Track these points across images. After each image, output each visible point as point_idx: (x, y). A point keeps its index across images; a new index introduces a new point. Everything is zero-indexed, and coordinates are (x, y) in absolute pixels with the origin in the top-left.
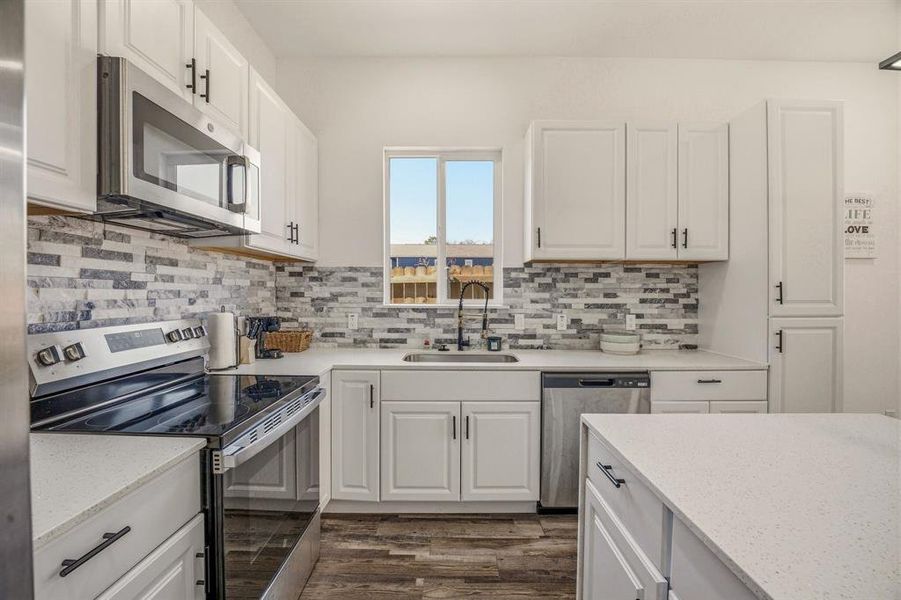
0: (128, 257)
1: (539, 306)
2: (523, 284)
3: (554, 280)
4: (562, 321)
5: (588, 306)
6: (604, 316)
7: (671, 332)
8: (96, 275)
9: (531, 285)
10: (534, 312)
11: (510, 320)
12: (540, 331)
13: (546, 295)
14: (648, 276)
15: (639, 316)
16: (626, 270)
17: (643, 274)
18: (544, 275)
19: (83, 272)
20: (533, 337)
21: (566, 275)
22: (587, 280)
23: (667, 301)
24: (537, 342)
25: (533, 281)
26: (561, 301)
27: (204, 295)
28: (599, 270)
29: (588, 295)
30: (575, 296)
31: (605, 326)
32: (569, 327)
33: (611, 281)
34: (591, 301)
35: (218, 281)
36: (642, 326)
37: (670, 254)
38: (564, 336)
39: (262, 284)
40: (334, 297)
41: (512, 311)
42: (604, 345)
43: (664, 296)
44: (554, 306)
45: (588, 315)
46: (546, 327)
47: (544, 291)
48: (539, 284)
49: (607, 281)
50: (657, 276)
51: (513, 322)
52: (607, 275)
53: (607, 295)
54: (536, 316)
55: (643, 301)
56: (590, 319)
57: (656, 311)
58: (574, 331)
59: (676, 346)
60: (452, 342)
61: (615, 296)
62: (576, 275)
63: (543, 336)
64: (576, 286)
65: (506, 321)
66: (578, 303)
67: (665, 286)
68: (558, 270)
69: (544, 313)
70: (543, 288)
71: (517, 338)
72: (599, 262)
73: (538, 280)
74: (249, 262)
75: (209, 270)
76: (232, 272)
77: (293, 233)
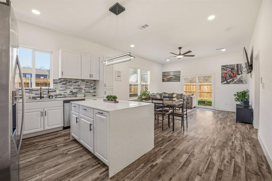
1: (63, 88)
2: (58, 83)
3: (66, 83)
4: (68, 91)
5: (74, 88)
6: (78, 90)
7: (91, 93)
9: (60, 83)
10: (61, 89)
11: (55, 91)
12: (63, 94)
13: (64, 86)
14: (86, 82)
15: (85, 90)
16: (82, 81)
17: (85, 82)
18: (64, 81)
20: (61, 95)
21: (69, 81)
22: (74, 83)
23: (90, 87)
24: (63, 96)
25: (61, 83)
26: (68, 87)
28: (76, 81)
29: (74, 86)
30: (71, 86)
31: (78, 92)
32: (70, 93)
33: (79, 83)
34: (75, 87)
36: (85, 92)
37: (89, 78)
38: (69, 95)
41: (55, 89)
42: (77, 96)
43: (90, 86)
44: (66, 88)
45: (74, 90)
46: (64, 93)
47: (64, 85)
49: (78, 83)
50: (88, 82)
51: (56, 92)
52: (78, 82)
53: (78, 86)
54: (62, 90)
55: (85, 87)
56: (74, 91)
57: (88, 89)
58: (71, 93)
59: (92, 95)
60: (38, 97)
61: (80, 86)
62: (71, 82)
64: (71, 84)
65: (54, 92)
67: (90, 84)
68: (67, 80)
69: (64, 90)
70: (64, 84)
71: (57, 95)
72: (77, 79)
73: (62, 82)
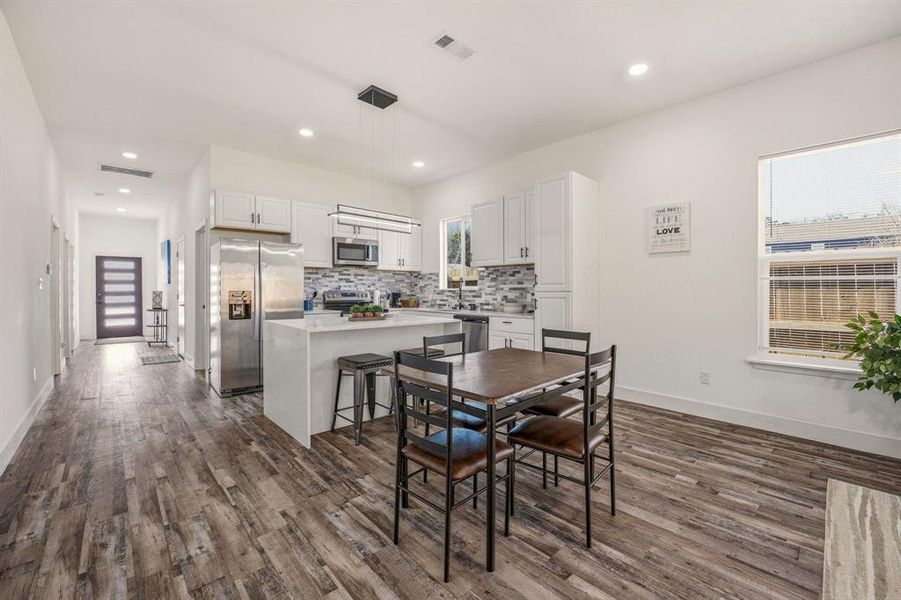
0: (349, 275)
1: (491, 289)
3: (497, 276)
4: (499, 297)
6: (518, 294)
8: (341, 279)
9: (488, 279)
11: (480, 296)
12: (491, 302)
13: (494, 283)
16: (528, 269)
18: (493, 273)
19: (339, 279)
20: (488, 304)
21: (502, 273)
22: (511, 275)
24: (490, 307)
25: (489, 277)
26: (501, 286)
27: (374, 285)
28: (515, 270)
29: (511, 283)
30: (505, 284)
33: (521, 275)
34: (512, 286)
35: (379, 280)
39: (402, 281)
40: (426, 286)
44: (497, 289)
46: (494, 299)
48: (491, 278)
49: (519, 275)
52: (519, 272)
53: (519, 283)
54: (490, 294)
58: (504, 302)
61: (522, 283)
62: (506, 273)
64: (506, 279)
66: (506, 287)
68: (498, 271)
69: (492, 292)
70: (494, 280)
72: (515, 266)
73: (491, 276)
74: (395, 273)
75: (376, 277)
76: (386, 277)
77: (401, 262)
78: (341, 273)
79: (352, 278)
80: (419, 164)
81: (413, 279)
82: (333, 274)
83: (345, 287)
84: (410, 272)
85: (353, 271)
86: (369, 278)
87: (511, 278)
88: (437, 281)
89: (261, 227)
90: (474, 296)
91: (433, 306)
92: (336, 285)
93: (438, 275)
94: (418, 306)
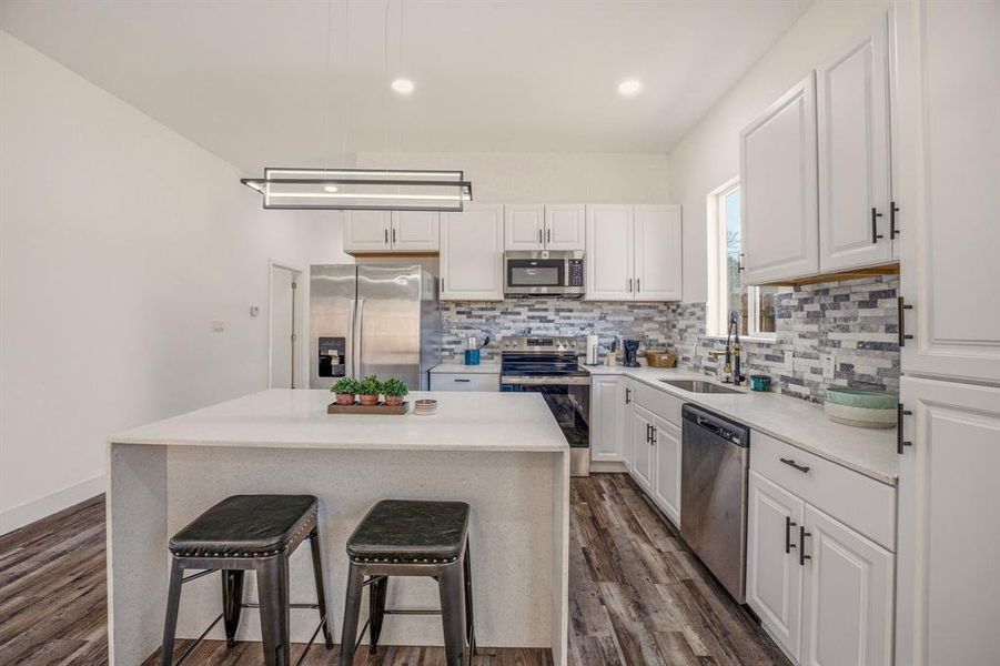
1: (808, 342)
2: (793, 313)
3: (823, 307)
4: (829, 363)
5: (863, 345)
6: (884, 364)
8: (533, 318)
9: (800, 314)
10: (802, 350)
11: (780, 359)
12: (808, 376)
13: (814, 328)
18: (812, 300)
19: (528, 317)
20: (799, 382)
21: (835, 297)
22: (862, 304)
24: (805, 391)
25: (802, 310)
26: (832, 336)
27: (591, 325)
28: (878, 286)
29: (861, 328)
30: (846, 330)
31: (886, 381)
32: (837, 375)
34: (866, 337)
35: (602, 318)
38: (833, 388)
39: (649, 319)
40: (687, 328)
41: (782, 347)
44: (821, 342)
45: (863, 359)
46: (815, 371)
47: (811, 322)
48: (809, 313)
51: (783, 361)
54: (806, 356)
58: (844, 383)
62: (847, 297)
63: (810, 384)
66: (849, 340)
68: (826, 292)
69: (810, 351)
70: (813, 317)
71: (785, 379)
73: (808, 307)
74: (633, 305)
75: (596, 313)
76: (615, 313)
77: (634, 285)
78: (531, 309)
79: (550, 315)
80: (630, 87)
81: (671, 316)
82: (518, 310)
83: (540, 332)
84: (666, 303)
85: (552, 303)
86: (579, 316)
87: (864, 313)
88: (702, 319)
89: (398, 247)
90: (768, 357)
91: (696, 368)
92: (523, 326)
93: (703, 307)
94: (675, 365)
